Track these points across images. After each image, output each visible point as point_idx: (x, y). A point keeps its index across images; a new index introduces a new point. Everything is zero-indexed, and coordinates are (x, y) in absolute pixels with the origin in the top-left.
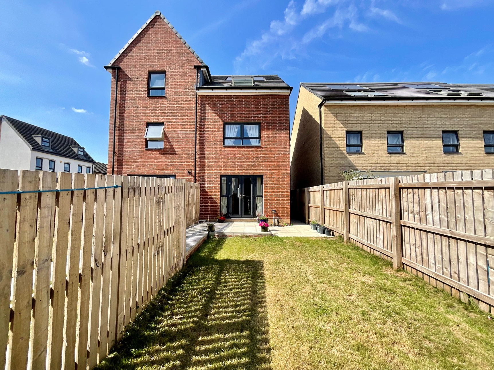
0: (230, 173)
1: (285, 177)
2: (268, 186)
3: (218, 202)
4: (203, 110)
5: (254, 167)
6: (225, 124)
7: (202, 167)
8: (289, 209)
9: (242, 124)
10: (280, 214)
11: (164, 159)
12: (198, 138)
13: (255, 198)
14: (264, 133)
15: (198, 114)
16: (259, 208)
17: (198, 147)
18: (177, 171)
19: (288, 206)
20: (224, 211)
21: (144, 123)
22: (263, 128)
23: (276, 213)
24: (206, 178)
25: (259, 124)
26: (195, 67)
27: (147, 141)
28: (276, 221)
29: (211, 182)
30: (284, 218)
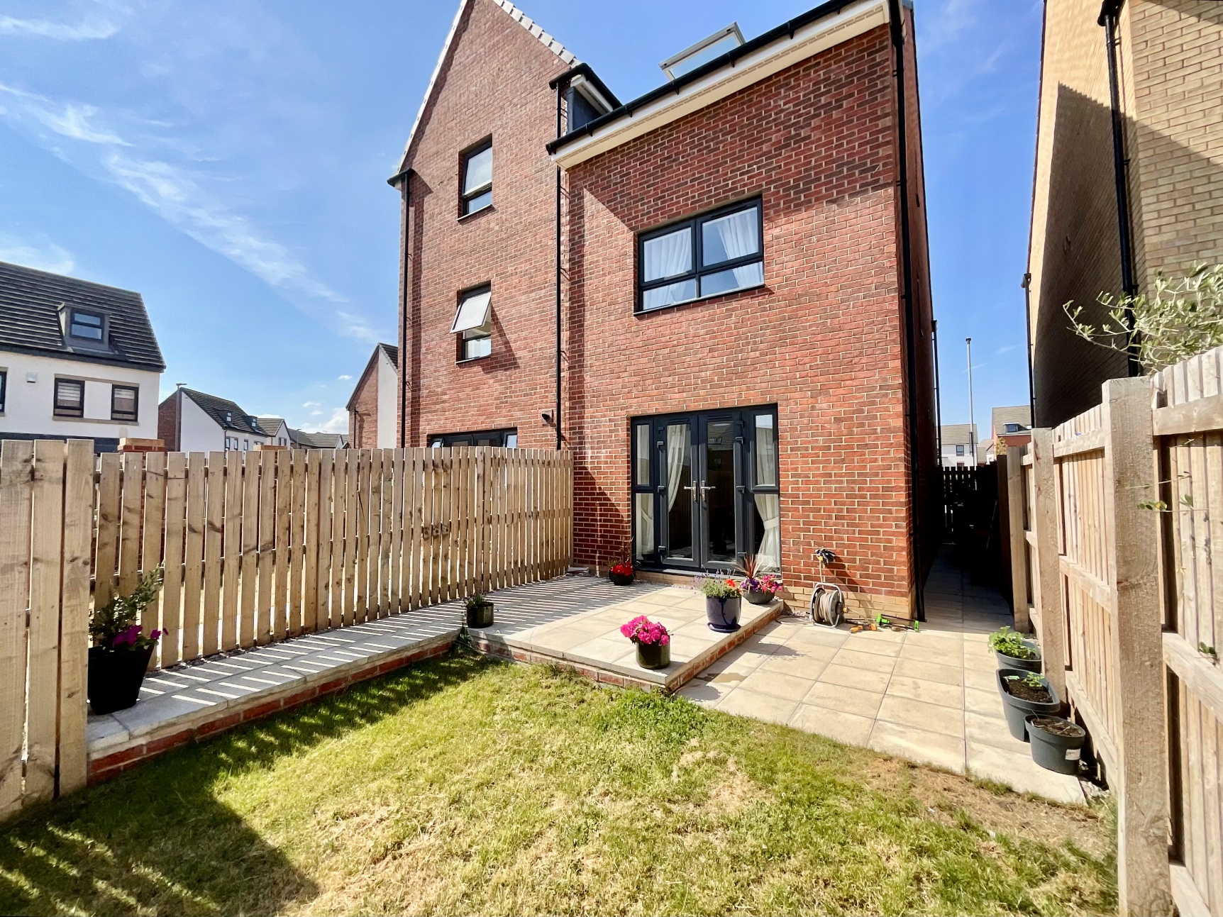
0: (652, 408)
1: (873, 403)
2: (798, 449)
3: (624, 511)
4: (577, 213)
5: (738, 373)
6: (640, 239)
7: (577, 398)
8: (902, 549)
9: (695, 222)
10: (855, 568)
11: (493, 385)
12: (566, 305)
13: (748, 497)
14: (776, 231)
15: (565, 229)
16: (771, 539)
17: (565, 335)
18: (518, 414)
19: (894, 534)
20: (645, 541)
21: (453, 294)
22: (772, 212)
23: (832, 561)
24: (587, 431)
25: (755, 200)
26: (553, 85)
27: (461, 342)
28: (826, 601)
29: (601, 444)
30: (872, 591)
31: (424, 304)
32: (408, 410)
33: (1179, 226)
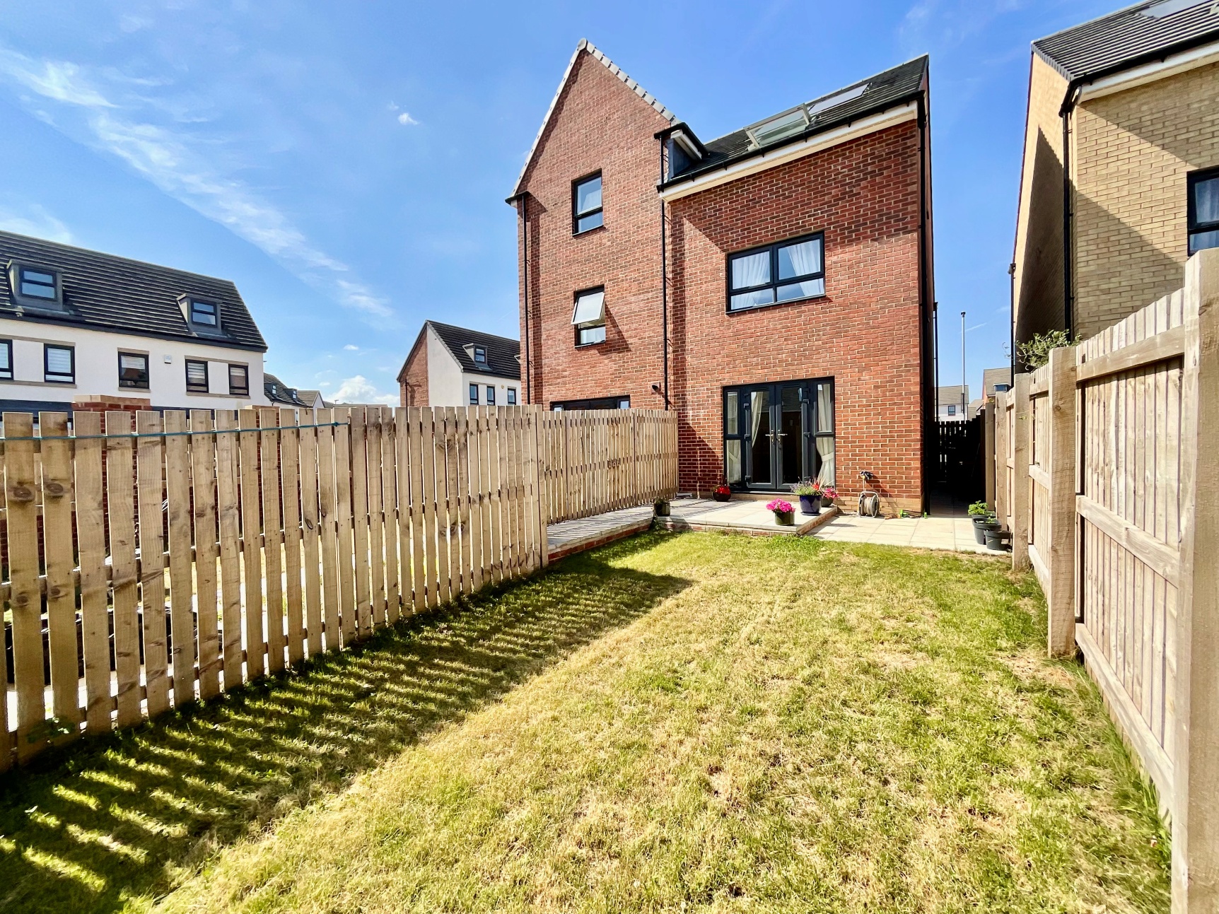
0: (742, 380)
1: (901, 376)
2: (848, 407)
3: (719, 453)
4: (678, 237)
5: (805, 356)
6: (730, 258)
7: (680, 372)
8: (917, 468)
9: (773, 248)
10: (887, 483)
11: (608, 364)
12: (670, 304)
13: (812, 440)
14: (834, 259)
15: (669, 247)
16: (827, 467)
17: (670, 327)
18: (630, 386)
19: (911, 459)
20: (735, 474)
21: (570, 293)
22: (831, 244)
23: (871, 479)
24: (689, 397)
25: (819, 235)
26: (657, 136)
27: (578, 330)
28: (869, 502)
29: (700, 405)
30: (898, 496)
31: (543, 300)
32: (532, 383)
33: (1099, 262)
